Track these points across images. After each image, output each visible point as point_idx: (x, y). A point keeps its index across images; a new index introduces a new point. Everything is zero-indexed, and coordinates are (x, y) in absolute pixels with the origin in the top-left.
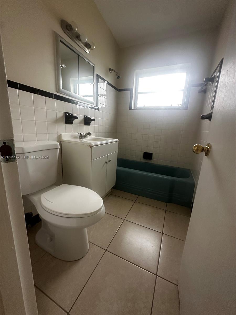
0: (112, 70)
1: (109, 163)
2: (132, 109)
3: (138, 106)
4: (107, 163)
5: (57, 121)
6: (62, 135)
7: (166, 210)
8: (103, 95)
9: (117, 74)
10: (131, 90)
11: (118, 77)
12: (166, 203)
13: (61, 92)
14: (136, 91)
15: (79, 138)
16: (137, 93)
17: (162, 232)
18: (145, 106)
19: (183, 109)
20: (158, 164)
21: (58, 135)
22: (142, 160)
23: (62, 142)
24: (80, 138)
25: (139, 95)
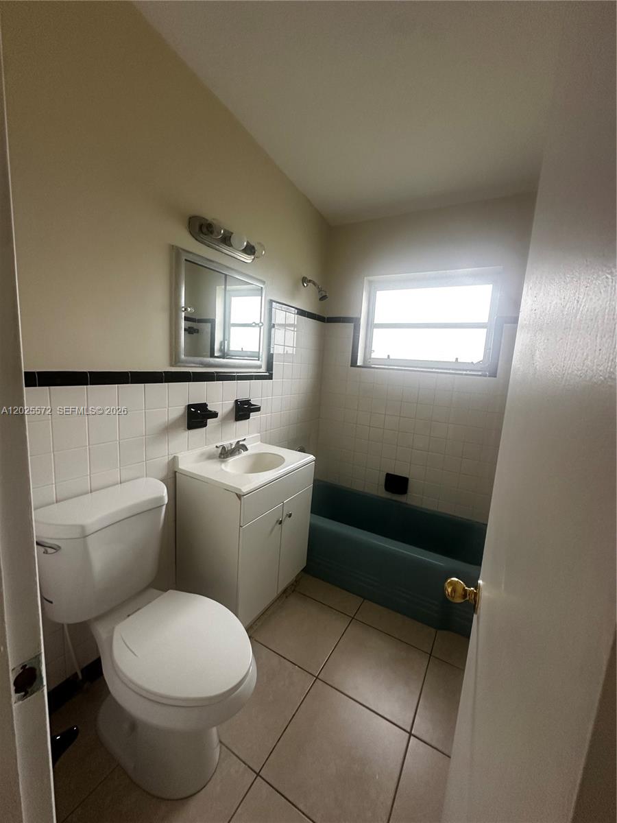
0: (310, 281)
1: (287, 522)
2: (358, 364)
3: (373, 356)
4: (281, 522)
5: (168, 429)
6: (178, 457)
7: (430, 655)
8: (285, 326)
9: (319, 292)
10: (355, 321)
11: (323, 298)
12: (433, 630)
13: (182, 362)
14: (370, 319)
15: (220, 457)
16: (371, 325)
17: (409, 730)
18: (391, 357)
19: (485, 376)
20: (423, 506)
21: (170, 459)
22: (382, 493)
23: (177, 474)
24: (223, 456)
25: (376, 332)
